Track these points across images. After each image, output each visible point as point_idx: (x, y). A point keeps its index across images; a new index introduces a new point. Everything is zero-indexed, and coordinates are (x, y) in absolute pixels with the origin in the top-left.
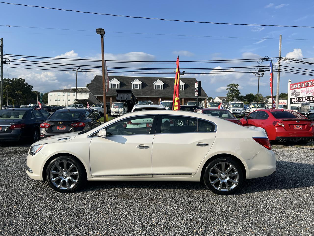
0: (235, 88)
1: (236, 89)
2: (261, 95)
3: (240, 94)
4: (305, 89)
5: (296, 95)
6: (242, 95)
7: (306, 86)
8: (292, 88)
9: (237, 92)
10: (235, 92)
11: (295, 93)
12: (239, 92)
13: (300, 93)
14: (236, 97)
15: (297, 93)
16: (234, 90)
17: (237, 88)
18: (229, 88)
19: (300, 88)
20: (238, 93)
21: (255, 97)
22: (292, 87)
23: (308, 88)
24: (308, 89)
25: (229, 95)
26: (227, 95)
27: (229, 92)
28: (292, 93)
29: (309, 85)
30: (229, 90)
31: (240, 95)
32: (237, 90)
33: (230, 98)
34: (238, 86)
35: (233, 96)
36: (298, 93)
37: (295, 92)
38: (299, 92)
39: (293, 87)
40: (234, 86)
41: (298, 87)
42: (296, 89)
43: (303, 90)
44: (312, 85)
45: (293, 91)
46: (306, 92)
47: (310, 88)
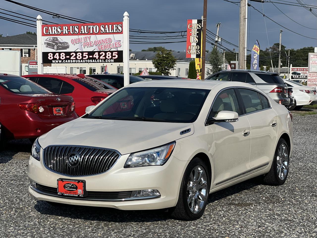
4: (81, 38)
5: (58, 47)
7: (83, 32)
8: (47, 32)
11: (56, 44)
13: (70, 44)
15: (61, 43)
19: (69, 34)
22: (47, 30)
23: (88, 36)
24: (89, 38)
28: (47, 43)
29: (91, 32)
36: (63, 43)
37: (56, 40)
38: (67, 42)
39: (51, 31)
41: (64, 33)
42: (57, 35)
43: (76, 38)
44: (97, 32)
45: (50, 39)
46: (83, 43)
47: (93, 38)
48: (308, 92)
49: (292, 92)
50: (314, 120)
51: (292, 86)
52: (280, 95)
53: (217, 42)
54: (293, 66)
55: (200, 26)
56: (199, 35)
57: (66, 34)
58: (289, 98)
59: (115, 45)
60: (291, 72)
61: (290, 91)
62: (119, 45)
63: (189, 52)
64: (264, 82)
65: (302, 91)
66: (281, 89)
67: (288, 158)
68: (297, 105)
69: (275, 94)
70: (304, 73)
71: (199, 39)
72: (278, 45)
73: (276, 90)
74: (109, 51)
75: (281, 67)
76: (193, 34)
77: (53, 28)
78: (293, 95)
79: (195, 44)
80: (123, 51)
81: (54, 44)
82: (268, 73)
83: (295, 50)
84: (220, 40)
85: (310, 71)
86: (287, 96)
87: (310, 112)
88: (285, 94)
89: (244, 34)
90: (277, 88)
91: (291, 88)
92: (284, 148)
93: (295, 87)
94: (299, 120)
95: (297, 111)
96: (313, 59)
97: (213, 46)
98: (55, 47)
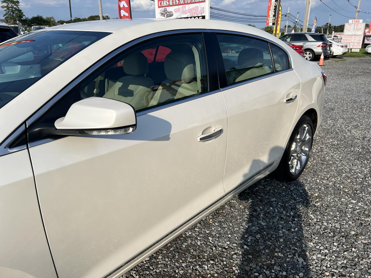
0: (15, 7)
1: (17, 8)
2: (53, 19)
3: (24, 16)
4: (180, 8)
5: (167, 15)
6: (27, 17)
7: (181, 3)
8: (161, 5)
9: (19, 12)
10: (16, 12)
11: (166, 13)
12: (23, 13)
13: (174, 13)
14: (19, 21)
15: (168, 12)
16: (14, 9)
17: (18, 6)
18: (6, 5)
19: (173, 5)
20: (21, 14)
21: (46, 21)
22: (161, 3)
23: (184, 5)
24: (185, 7)
25: (8, 17)
26: (5, 17)
27: (6, 12)
28: (161, 13)
29: (186, 3)
30: (5, 9)
31: (24, 18)
32: (19, 10)
33: (9, 21)
34: (19, 3)
35: (14, 18)
36: (170, 12)
37: (165, 11)
38: (172, 11)
39: (163, 4)
40: (12, 3)
41: (170, 5)
42: (167, 6)
43: (177, 8)
44: (190, 2)
45: (162, 10)
46: (181, 12)
47: (187, 7)
48: (342, 47)
49: (332, 47)
50: (344, 65)
51: (332, 43)
52: (324, 48)
53: (296, 22)
54: (334, 32)
55: (276, 4)
56: (275, 9)
57: (171, 6)
58: (329, 50)
59: (201, 11)
60: (333, 36)
61: (331, 46)
62: (203, 11)
63: (268, 21)
64: (314, 40)
65: (338, 46)
66: (324, 44)
67: (311, 141)
68: (334, 55)
69: (320, 48)
70: (340, 36)
71: (275, 12)
72: (328, 24)
73: (322, 45)
74: (197, 17)
75: (328, 34)
76: (271, 9)
77: (164, 1)
78: (332, 48)
79: (273, 16)
80: (205, 16)
81: (165, 13)
82: (318, 34)
83: (337, 26)
84: (298, 21)
85: (344, 34)
86: (328, 49)
87: (341, 59)
88: (327, 48)
89: (308, 13)
90: (322, 44)
91: (332, 44)
92: (307, 128)
93: (334, 44)
94: (333, 65)
95: (333, 59)
96: (348, 27)
97: (294, 24)
98: (166, 16)
